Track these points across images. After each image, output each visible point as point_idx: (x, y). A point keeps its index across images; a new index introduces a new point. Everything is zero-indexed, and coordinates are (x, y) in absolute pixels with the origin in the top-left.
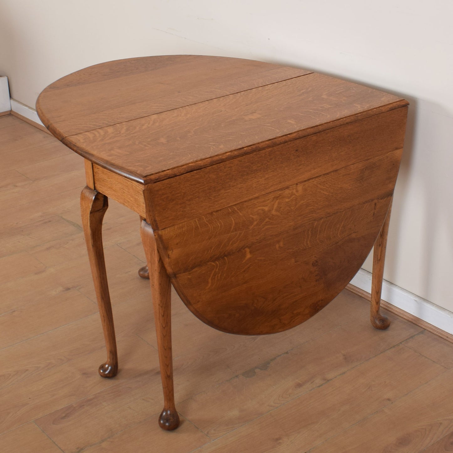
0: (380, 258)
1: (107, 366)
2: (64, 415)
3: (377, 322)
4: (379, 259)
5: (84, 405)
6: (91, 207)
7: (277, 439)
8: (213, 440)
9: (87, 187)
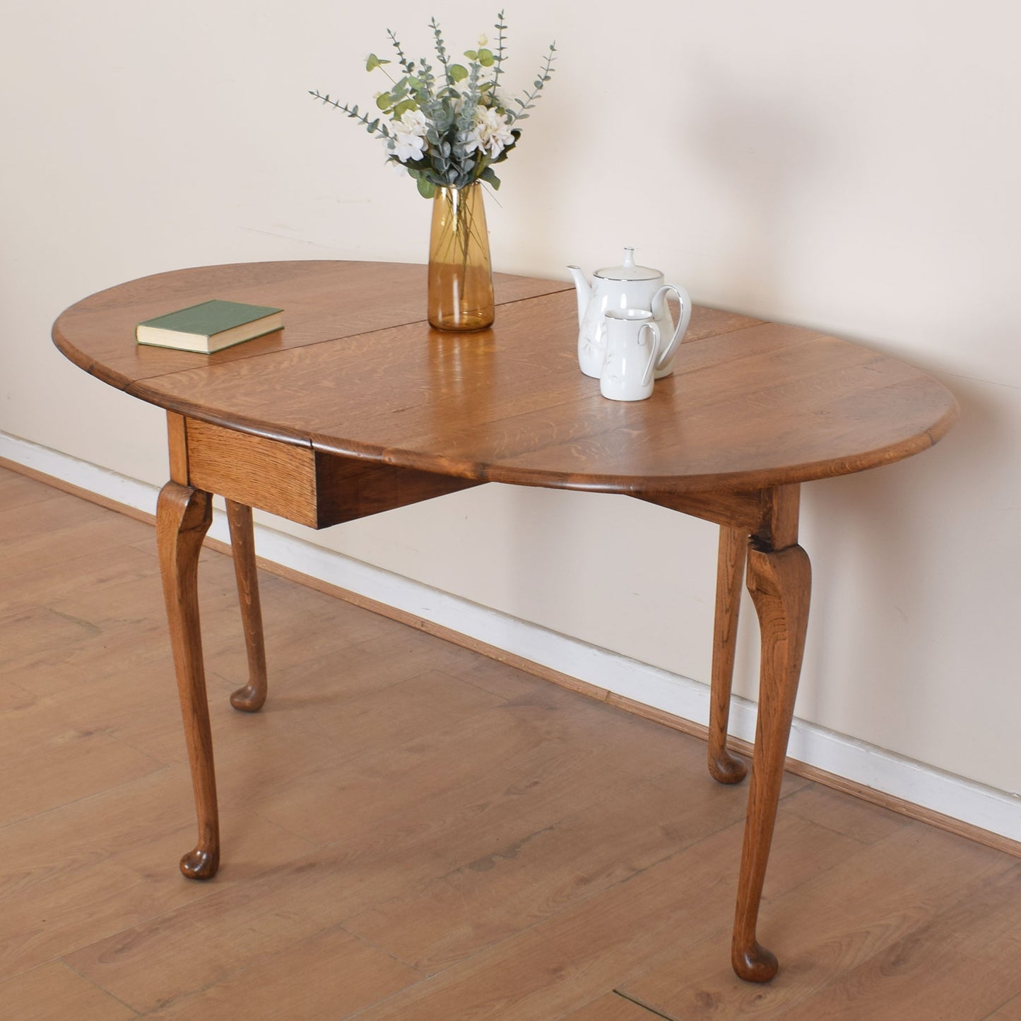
0: (728, 636)
1: (199, 853)
2: (119, 946)
3: (722, 769)
4: (725, 639)
5: (157, 929)
6: (181, 519)
7: (556, 971)
8: (430, 976)
9: (173, 482)
